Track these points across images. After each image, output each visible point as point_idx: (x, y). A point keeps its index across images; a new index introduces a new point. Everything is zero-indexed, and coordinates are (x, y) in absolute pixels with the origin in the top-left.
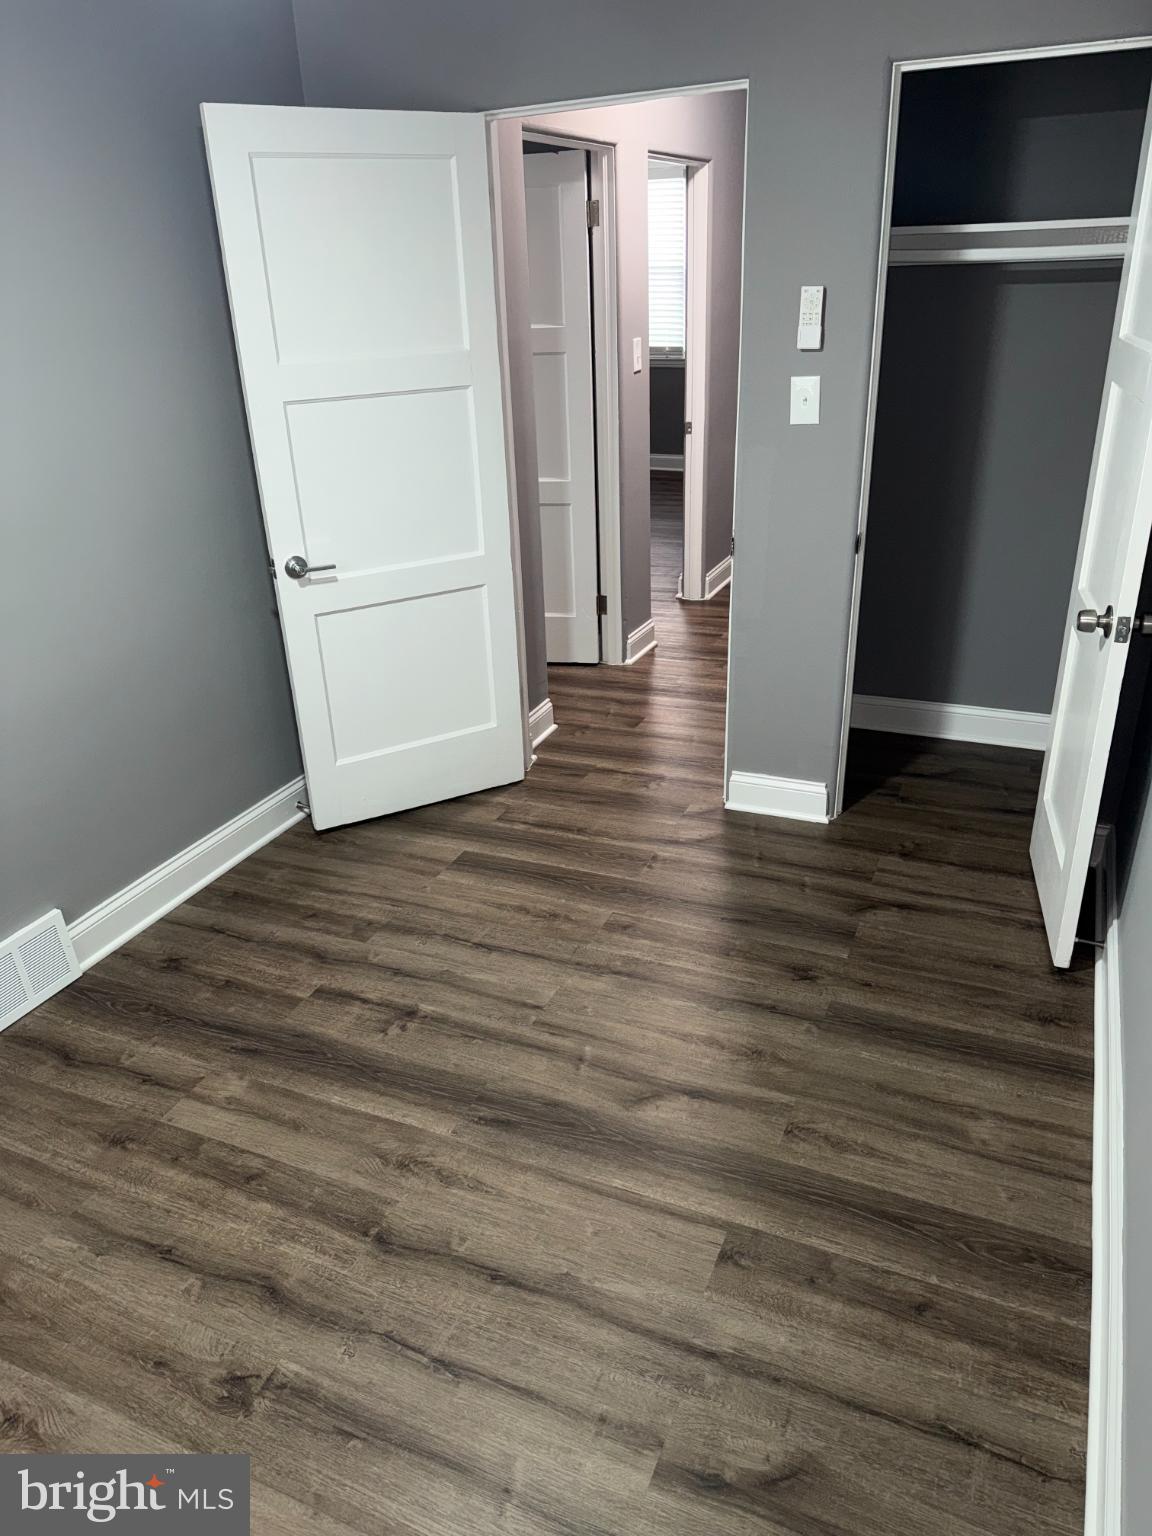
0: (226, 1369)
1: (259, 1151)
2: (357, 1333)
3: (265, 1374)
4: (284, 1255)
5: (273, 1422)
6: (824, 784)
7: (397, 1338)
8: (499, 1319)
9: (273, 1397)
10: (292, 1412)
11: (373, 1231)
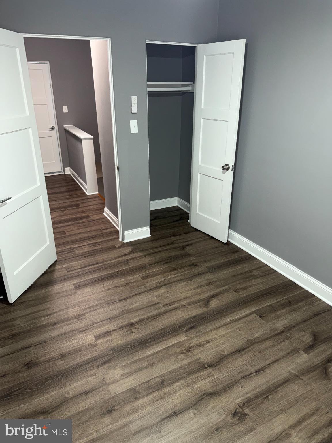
0: (230, 415)
1: (153, 377)
2: (237, 383)
3: (237, 406)
4: (199, 387)
5: (254, 411)
6: (148, 227)
7: (244, 376)
8: (252, 356)
9: (246, 408)
10: (253, 406)
11: (206, 366)
